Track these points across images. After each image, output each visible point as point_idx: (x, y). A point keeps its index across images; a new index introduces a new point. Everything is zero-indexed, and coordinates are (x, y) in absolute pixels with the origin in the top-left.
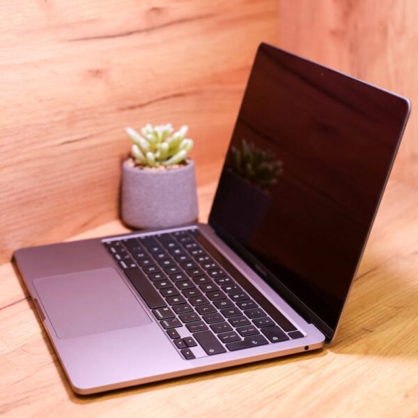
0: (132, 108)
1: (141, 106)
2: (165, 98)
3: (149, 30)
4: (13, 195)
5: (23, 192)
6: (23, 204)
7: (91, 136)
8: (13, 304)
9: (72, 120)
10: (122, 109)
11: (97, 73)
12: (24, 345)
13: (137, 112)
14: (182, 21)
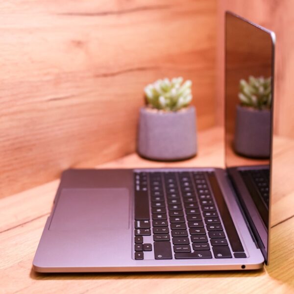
0: (105, 75)
1: (113, 75)
2: (131, 70)
3: (120, 13)
4: (8, 140)
5: (16, 138)
6: (16, 149)
7: (73, 96)
8: (8, 230)
9: (57, 81)
10: (97, 76)
11: (79, 44)
12: (21, 262)
13: (109, 79)
14: (145, 8)
